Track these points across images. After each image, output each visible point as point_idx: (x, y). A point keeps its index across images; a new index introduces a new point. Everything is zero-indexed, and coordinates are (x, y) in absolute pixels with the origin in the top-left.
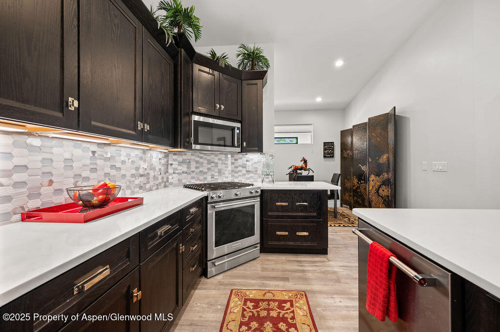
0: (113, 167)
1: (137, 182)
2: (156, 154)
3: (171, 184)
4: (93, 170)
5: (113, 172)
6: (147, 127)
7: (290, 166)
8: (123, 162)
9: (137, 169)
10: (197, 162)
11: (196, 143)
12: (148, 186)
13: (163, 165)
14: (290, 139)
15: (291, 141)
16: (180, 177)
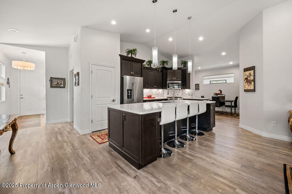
1: (156, 95)
2: (161, 91)
3: (164, 97)
4: (149, 93)
5: (152, 93)
6: (156, 86)
7: (214, 93)
8: (154, 92)
9: (156, 93)
10: (171, 92)
11: (168, 87)
12: (158, 96)
14: (222, 81)
15: (223, 82)
16: (167, 95)
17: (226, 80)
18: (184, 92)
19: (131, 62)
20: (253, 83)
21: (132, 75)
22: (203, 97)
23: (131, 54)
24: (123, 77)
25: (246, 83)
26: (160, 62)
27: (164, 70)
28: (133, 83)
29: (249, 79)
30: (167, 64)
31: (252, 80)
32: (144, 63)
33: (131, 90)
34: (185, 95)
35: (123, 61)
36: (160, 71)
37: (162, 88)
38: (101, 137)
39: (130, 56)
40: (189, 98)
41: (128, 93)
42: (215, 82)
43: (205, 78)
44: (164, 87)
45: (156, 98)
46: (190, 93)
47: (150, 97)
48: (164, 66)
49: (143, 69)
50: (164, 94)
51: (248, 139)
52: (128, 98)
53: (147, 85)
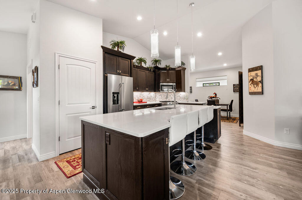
0: (143, 96)
1: (148, 100)
2: (152, 94)
3: (157, 101)
4: (140, 97)
5: (143, 97)
6: (148, 89)
8: (145, 95)
9: (148, 97)
10: (164, 95)
11: (161, 90)
12: (150, 101)
13: (155, 96)
15: (216, 84)
16: (159, 99)
17: (219, 83)
18: (178, 95)
19: (118, 58)
20: (260, 85)
21: (119, 74)
22: (197, 101)
23: (118, 48)
24: (107, 77)
25: (252, 85)
26: (152, 61)
27: (157, 70)
28: (120, 84)
29: (255, 80)
30: (160, 64)
31: (260, 81)
32: (134, 61)
33: (118, 93)
34: (179, 99)
35: (106, 55)
36: (152, 71)
37: (155, 91)
38: (72, 163)
39: (116, 49)
40: (184, 102)
41: (114, 97)
42: (208, 85)
43: (198, 80)
44: (156, 90)
45: (148, 103)
46: (185, 96)
47: (141, 101)
48: (156, 65)
49: (133, 68)
50: (157, 97)
51: (263, 150)
52: (114, 103)
53: (137, 87)
